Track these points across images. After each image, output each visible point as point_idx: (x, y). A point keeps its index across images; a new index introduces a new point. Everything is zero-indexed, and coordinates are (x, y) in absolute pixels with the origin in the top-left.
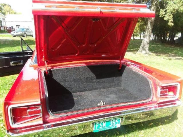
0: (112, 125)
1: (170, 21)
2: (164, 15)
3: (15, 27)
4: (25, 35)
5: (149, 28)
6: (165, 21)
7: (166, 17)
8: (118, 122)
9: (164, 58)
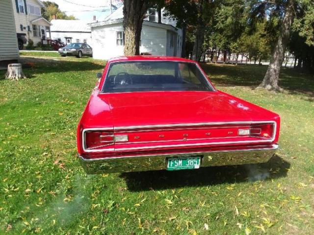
0: (190, 165)
1: (309, 38)
2: (299, 28)
3: (64, 41)
4: (80, 55)
5: (279, 48)
6: (301, 37)
7: (302, 31)
8: (196, 161)
9: (301, 99)
